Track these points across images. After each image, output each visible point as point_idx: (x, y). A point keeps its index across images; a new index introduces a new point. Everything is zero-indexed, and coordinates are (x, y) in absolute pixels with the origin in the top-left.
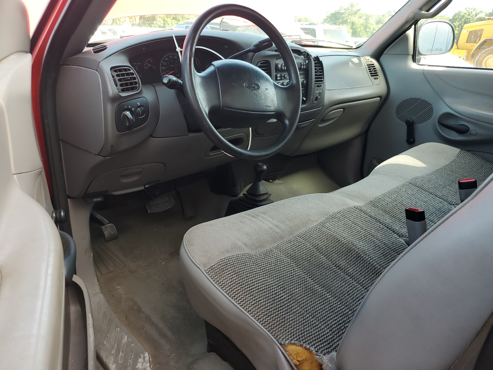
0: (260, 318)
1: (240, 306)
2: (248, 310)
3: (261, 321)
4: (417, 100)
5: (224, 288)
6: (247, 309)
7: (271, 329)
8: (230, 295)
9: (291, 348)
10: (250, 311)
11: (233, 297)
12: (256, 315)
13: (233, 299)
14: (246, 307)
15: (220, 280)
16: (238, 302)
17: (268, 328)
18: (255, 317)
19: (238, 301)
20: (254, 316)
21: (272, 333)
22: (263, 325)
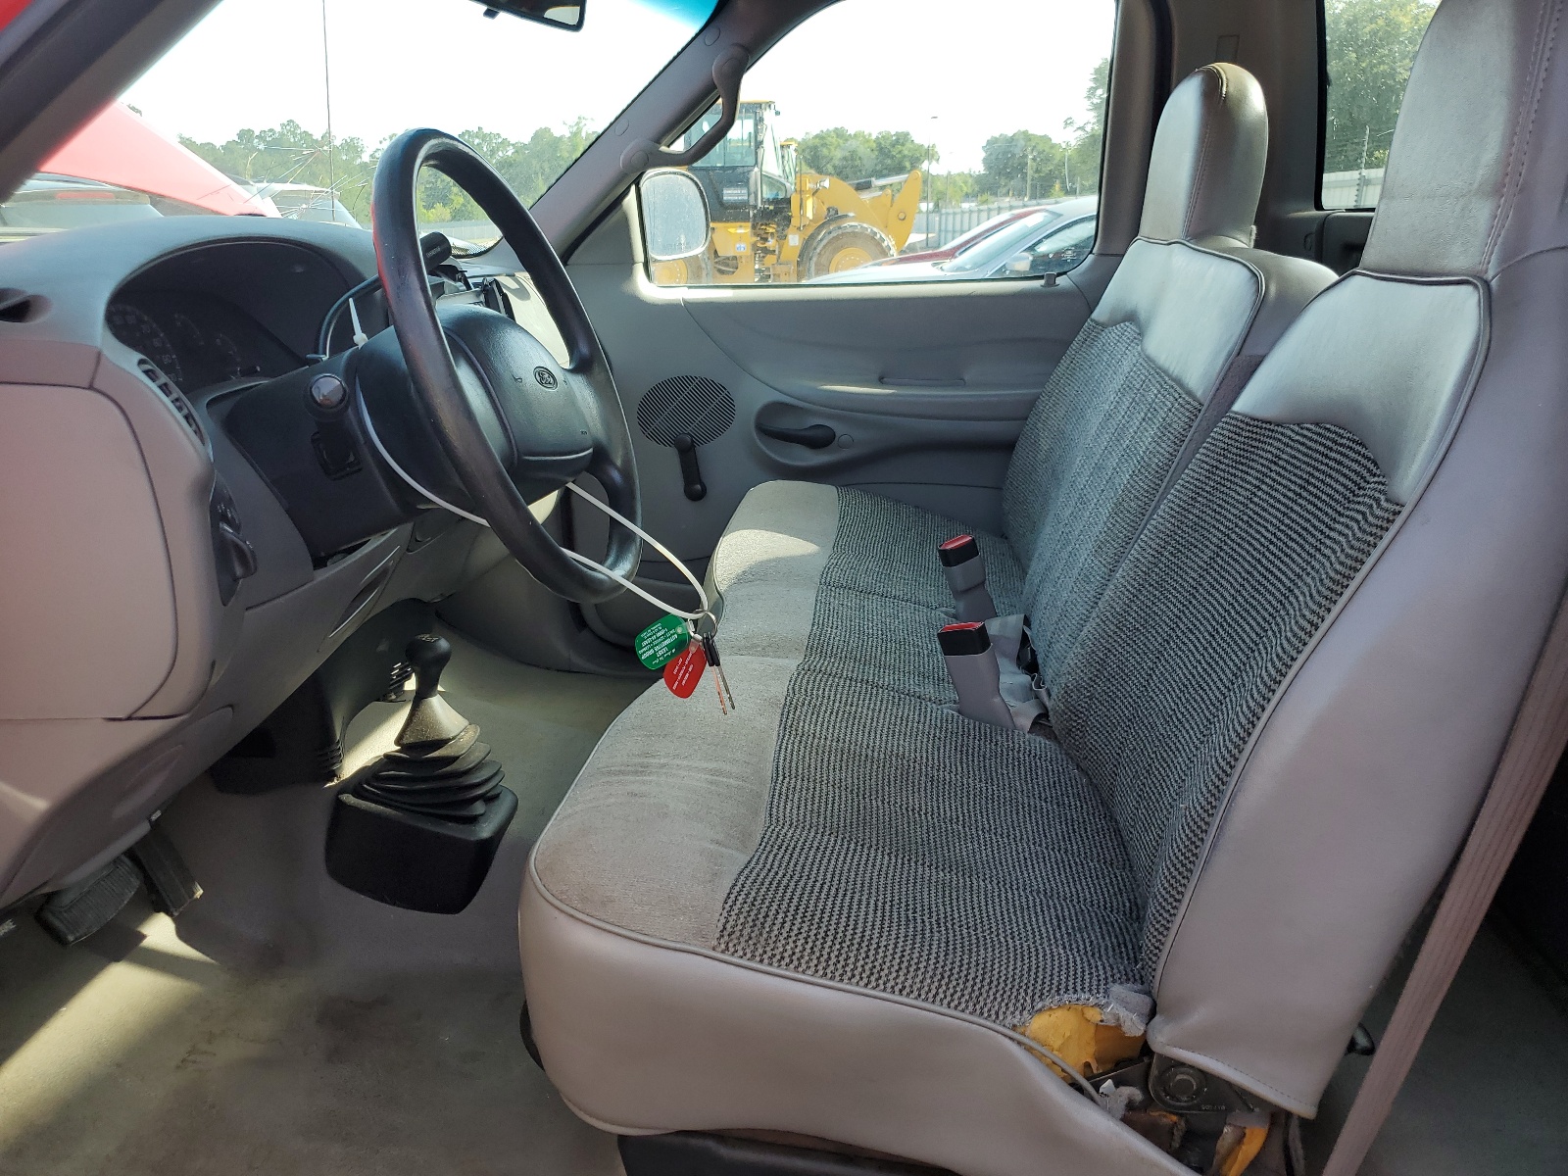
0: (937, 993)
1: (874, 988)
2: (897, 989)
3: (941, 1000)
4: (684, 381)
5: (804, 966)
6: (893, 987)
7: (975, 1005)
8: (829, 975)
9: (1039, 1024)
10: (904, 987)
11: (841, 975)
12: (923, 992)
13: (846, 981)
14: (889, 985)
15: (776, 952)
16: (862, 983)
17: (967, 1007)
18: (923, 997)
19: (861, 978)
20: (920, 995)
21: (982, 1014)
22: (952, 1005)
